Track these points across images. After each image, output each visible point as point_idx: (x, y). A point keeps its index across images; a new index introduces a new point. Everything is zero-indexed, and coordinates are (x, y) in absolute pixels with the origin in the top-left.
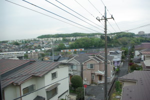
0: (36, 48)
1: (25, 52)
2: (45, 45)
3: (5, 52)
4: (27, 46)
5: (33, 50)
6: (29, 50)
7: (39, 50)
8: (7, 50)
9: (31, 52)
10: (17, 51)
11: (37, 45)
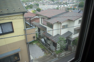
0: (64, 4)
1: (57, 6)
2: (70, 2)
3: (46, 5)
4: (58, 2)
5: (62, 5)
6: (59, 5)
7: (66, 5)
8: (47, 4)
9: (61, 6)
10: (52, 5)
11: (65, 2)
